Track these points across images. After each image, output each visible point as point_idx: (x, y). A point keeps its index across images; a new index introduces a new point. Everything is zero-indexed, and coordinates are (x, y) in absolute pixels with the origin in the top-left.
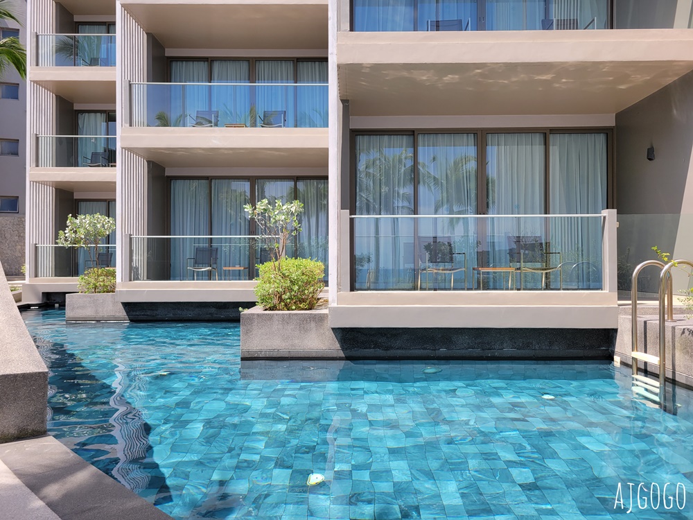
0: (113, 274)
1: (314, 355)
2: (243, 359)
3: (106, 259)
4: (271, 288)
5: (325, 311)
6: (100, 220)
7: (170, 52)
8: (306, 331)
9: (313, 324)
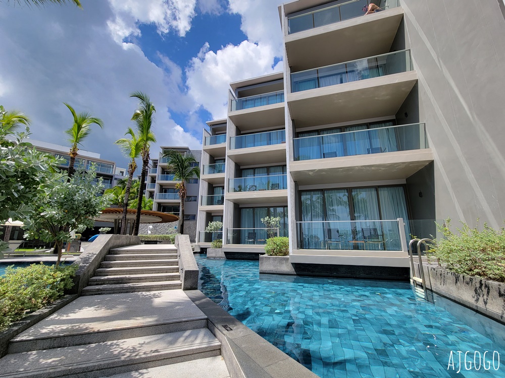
0: (222, 242)
1: (285, 273)
2: (260, 273)
3: (220, 236)
4: (270, 248)
5: (289, 257)
6: (219, 223)
7: (241, 167)
8: (282, 264)
9: (284, 261)
